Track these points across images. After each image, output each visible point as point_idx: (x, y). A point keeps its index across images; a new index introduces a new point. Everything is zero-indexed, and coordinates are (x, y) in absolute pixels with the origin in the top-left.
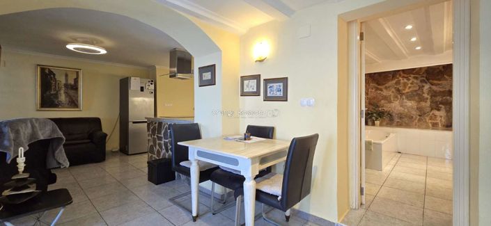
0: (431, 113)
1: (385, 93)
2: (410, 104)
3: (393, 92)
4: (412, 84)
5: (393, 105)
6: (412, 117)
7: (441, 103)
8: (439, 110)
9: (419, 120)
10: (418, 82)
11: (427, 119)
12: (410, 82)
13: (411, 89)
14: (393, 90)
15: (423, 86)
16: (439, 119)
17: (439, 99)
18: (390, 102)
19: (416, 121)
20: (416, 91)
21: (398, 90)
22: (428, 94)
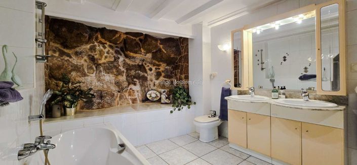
0: (129, 88)
1: (75, 60)
2: (108, 78)
3: (85, 61)
4: (108, 53)
5: (89, 79)
6: (114, 95)
7: (135, 77)
8: (135, 84)
9: (121, 97)
10: (113, 52)
11: (127, 94)
12: (106, 50)
13: (107, 60)
14: (85, 58)
15: (119, 58)
16: (136, 93)
17: (133, 73)
18: (85, 75)
19: (118, 99)
20: (112, 62)
21: (92, 59)
22: (124, 67)
